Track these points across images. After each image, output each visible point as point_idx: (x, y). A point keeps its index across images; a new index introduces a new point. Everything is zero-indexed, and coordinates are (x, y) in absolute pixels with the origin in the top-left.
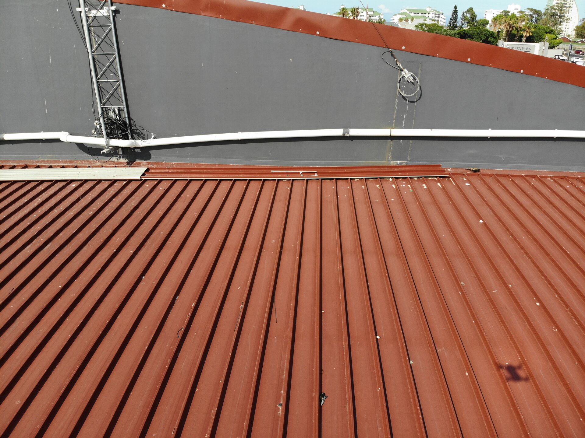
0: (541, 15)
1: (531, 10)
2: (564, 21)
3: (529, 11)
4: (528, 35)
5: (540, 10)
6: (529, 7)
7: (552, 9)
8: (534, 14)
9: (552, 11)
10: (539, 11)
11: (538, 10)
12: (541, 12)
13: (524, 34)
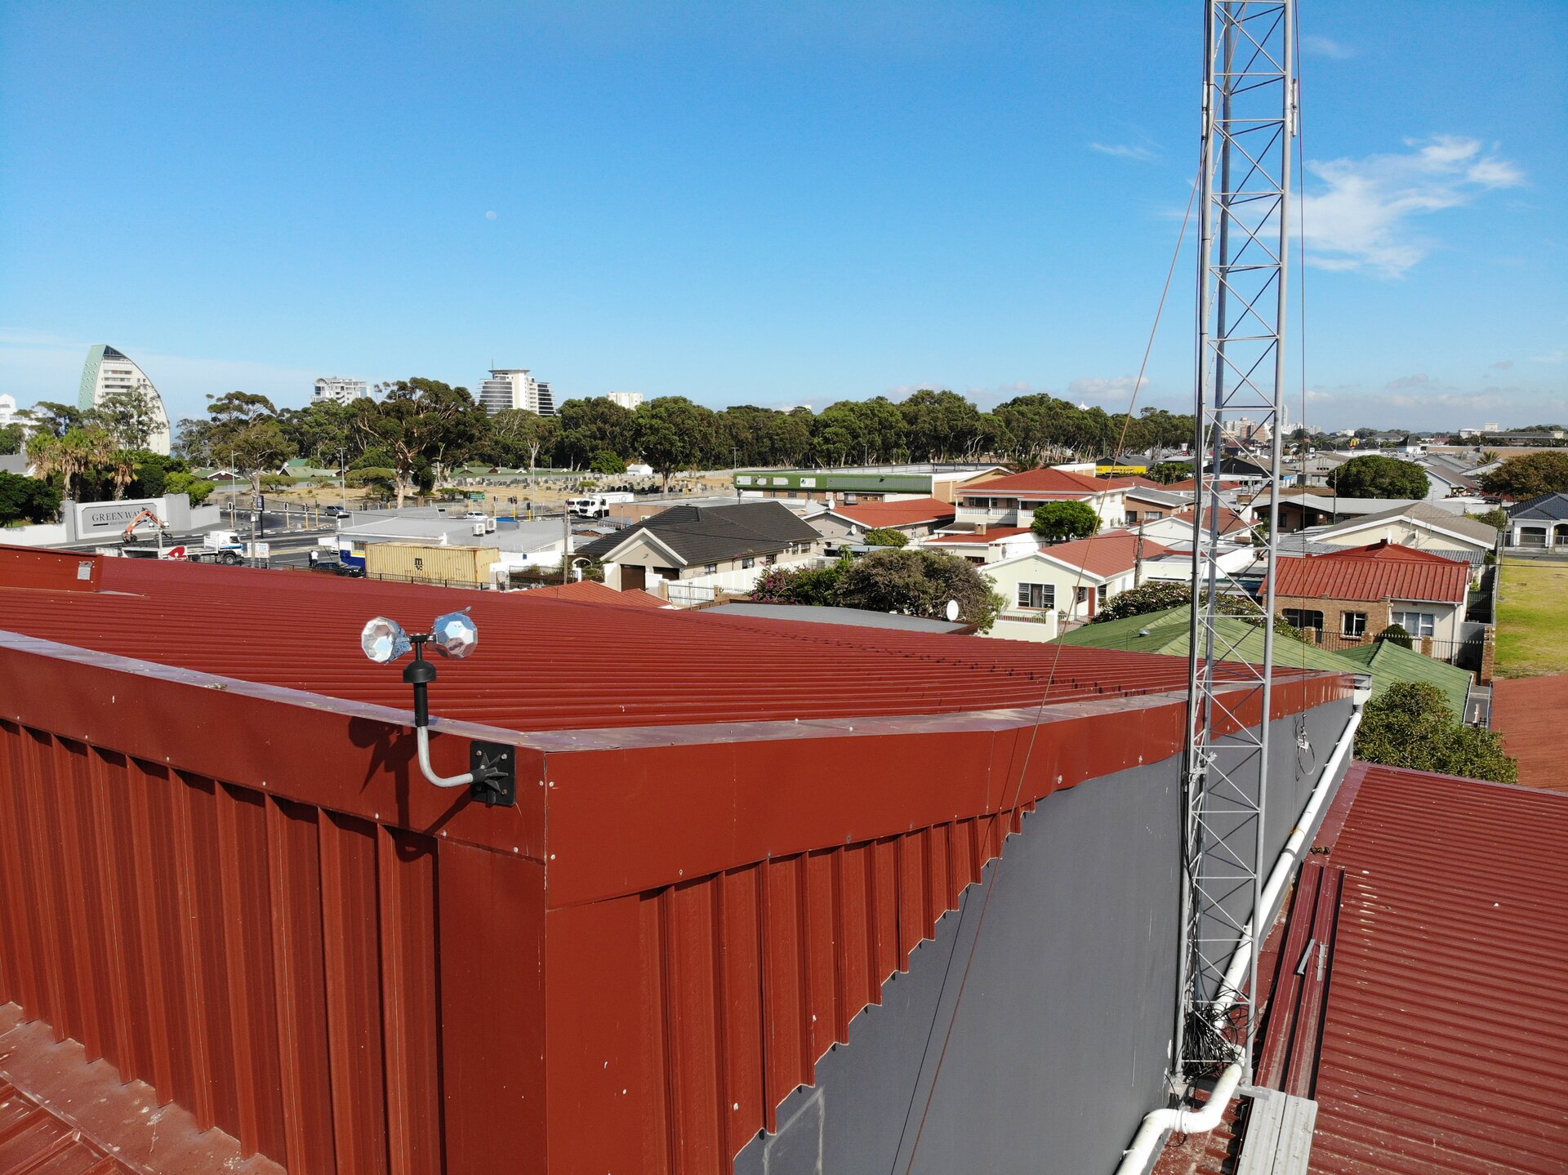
0: (80, 419)
1: (50, 406)
2: (152, 430)
3: (45, 410)
4: (128, 479)
5: (74, 407)
6: (42, 401)
7: (114, 405)
8: (60, 417)
9: (116, 407)
10: (70, 407)
11: (67, 405)
12: (78, 411)
13: (119, 479)
